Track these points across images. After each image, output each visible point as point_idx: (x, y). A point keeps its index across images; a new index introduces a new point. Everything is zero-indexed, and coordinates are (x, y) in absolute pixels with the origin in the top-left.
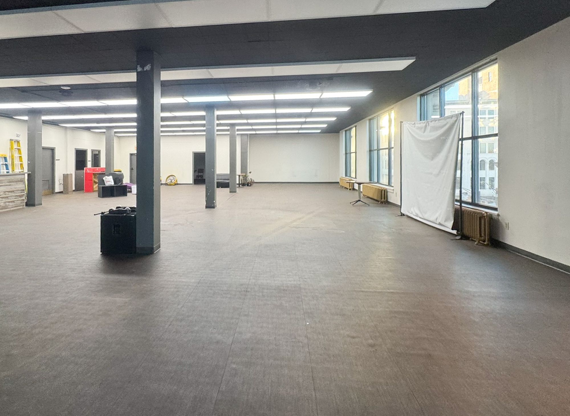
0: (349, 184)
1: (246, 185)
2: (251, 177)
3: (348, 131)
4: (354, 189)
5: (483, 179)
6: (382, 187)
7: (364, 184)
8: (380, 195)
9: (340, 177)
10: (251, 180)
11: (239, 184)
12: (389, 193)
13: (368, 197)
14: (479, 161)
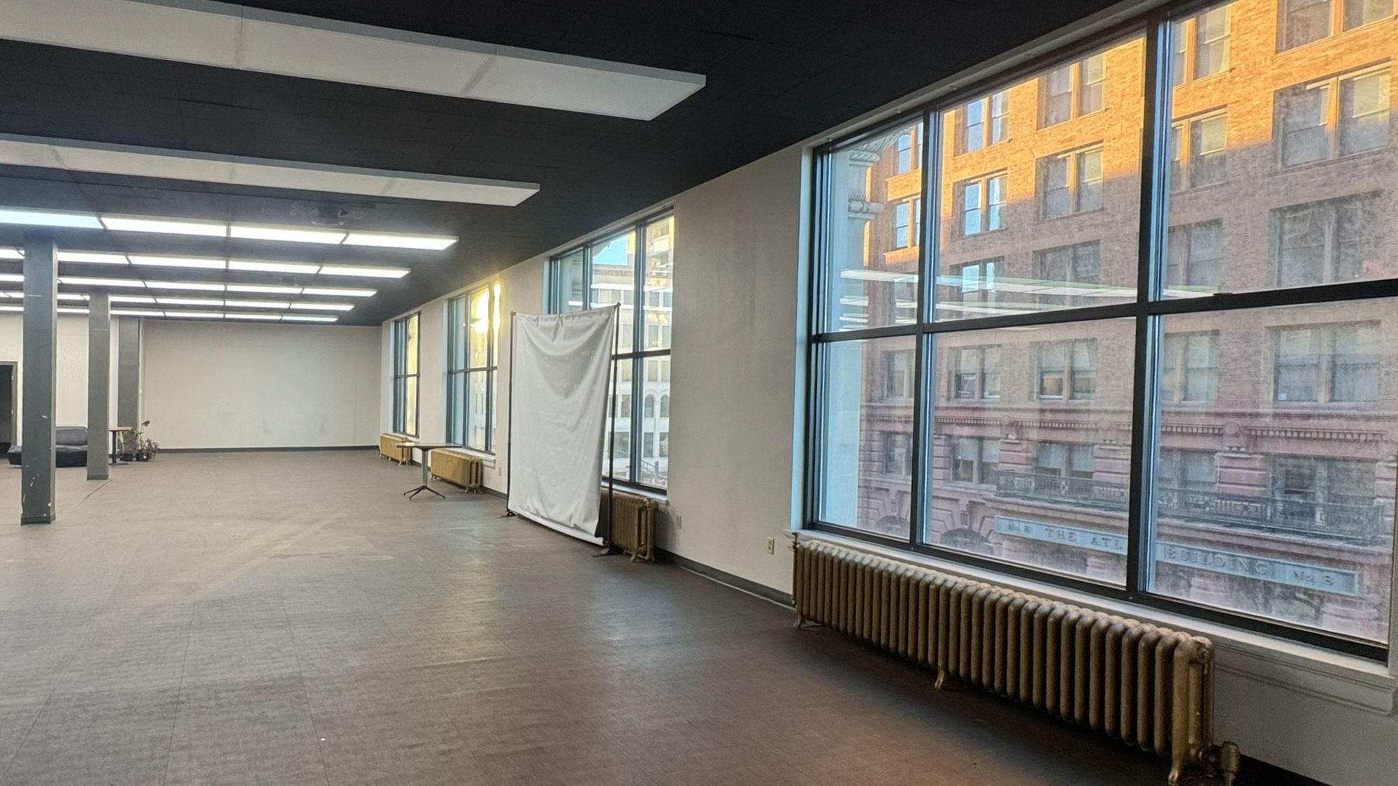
0: (401, 449)
1: (135, 459)
2: (147, 435)
3: (401, 322)
4: (412, 462)
5: (650, 436)
6: (471, 456)
7: (435, 450)
8: (467, 474)
9: (381, 435)
10: (150, 445)
11: (113, 456)
12: (486, 469)
13: (443, 480)
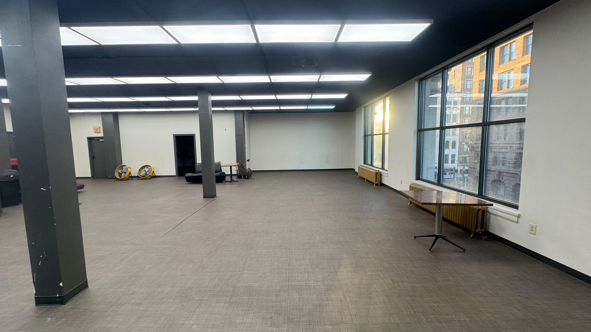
1: (242, 178)
5: (447, 155)
14: (445, 141)
